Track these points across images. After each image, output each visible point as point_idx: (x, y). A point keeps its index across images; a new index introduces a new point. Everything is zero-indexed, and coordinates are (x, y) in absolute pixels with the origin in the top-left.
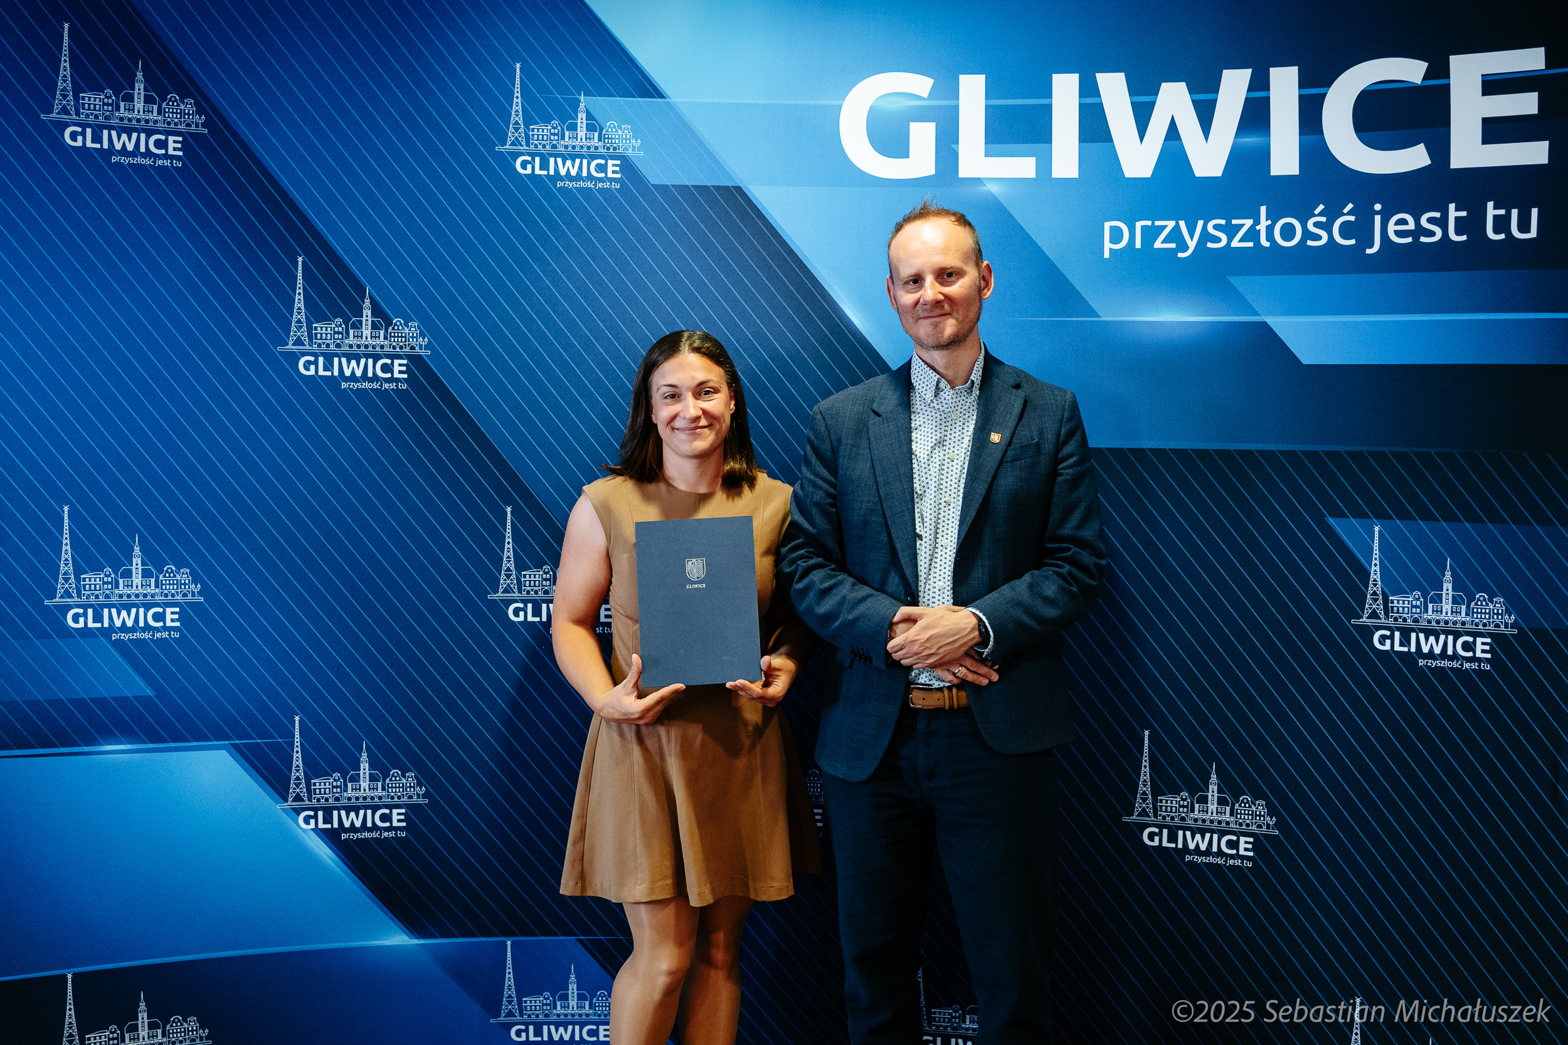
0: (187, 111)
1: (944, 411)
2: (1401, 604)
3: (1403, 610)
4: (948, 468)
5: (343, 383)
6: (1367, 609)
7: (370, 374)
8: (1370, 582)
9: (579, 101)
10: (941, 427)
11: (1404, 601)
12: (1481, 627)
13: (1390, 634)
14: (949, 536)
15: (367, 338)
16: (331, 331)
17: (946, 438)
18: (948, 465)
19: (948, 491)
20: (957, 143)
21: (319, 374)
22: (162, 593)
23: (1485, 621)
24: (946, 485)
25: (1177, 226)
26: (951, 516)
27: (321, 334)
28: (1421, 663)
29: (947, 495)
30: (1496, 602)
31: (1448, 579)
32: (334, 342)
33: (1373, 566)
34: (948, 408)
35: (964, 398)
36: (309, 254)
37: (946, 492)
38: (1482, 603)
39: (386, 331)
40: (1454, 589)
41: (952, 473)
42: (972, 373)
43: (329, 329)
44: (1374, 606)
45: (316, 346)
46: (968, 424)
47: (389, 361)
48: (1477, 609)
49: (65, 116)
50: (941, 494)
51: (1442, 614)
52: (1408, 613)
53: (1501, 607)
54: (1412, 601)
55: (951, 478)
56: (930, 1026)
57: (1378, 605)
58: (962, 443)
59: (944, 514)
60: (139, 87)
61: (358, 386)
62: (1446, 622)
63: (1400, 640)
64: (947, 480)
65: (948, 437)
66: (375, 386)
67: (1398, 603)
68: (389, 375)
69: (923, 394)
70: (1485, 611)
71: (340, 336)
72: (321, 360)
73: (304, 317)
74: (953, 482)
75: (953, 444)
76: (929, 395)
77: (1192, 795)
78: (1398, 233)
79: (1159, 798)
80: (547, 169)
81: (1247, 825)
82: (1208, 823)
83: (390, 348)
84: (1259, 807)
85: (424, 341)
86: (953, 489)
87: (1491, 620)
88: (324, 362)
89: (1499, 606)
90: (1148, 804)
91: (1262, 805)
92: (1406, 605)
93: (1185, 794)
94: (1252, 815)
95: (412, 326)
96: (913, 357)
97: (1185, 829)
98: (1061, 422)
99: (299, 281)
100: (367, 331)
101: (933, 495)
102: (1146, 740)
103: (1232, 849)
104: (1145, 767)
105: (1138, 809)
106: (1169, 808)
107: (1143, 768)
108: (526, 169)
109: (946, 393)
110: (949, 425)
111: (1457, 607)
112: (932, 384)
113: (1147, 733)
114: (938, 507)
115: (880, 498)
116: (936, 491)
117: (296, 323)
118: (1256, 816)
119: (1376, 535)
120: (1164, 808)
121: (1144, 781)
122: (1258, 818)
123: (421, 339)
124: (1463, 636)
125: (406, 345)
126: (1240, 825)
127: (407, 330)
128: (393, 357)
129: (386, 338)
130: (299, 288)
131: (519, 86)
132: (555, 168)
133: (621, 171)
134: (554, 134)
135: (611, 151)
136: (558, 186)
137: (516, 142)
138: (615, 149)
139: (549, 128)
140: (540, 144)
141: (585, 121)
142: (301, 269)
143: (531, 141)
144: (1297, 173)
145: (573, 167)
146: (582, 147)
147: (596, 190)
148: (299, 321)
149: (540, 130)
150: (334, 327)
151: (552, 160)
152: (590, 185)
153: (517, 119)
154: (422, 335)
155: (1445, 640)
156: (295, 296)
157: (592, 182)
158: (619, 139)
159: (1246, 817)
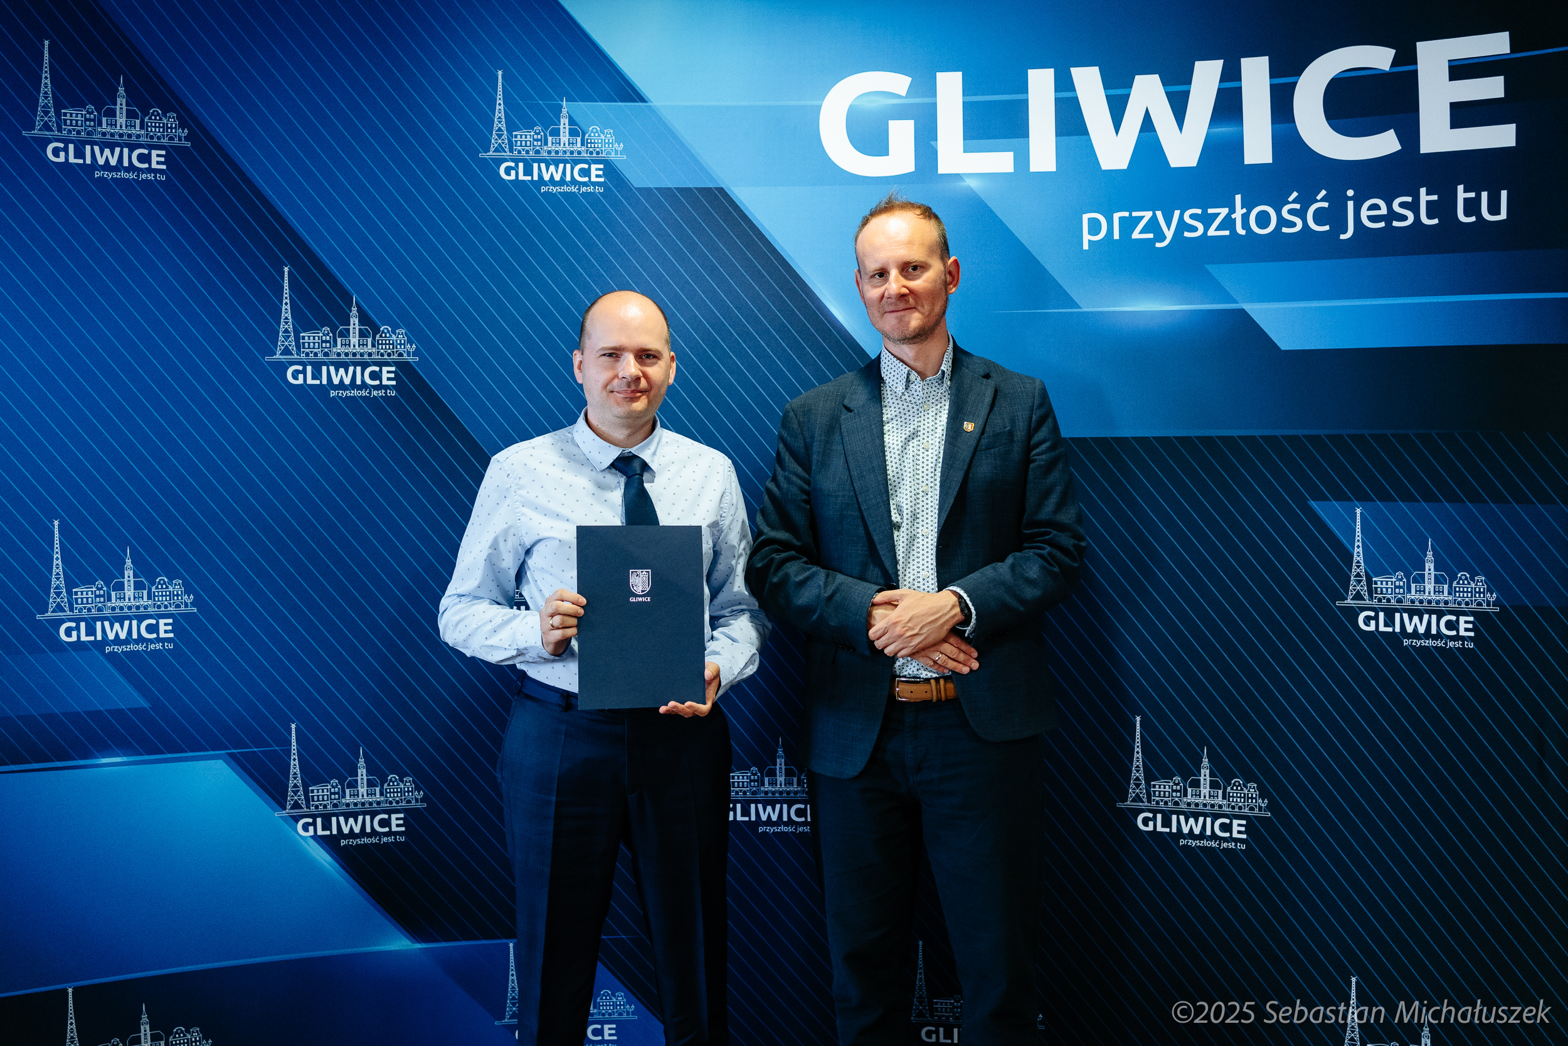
0: (169, 125)
1: (915, 403)
2: (1384, 585)
3: (1387, 591)
4: (923, 458)
5: (331, 392)
6: (1351, 591)
7: (359, 382)
8: (1354, 564)
9: (561, 106)
11: (1387, 582)
12: (1463, 606)
13: (1375, 615)
14: (929, 525)
15: (354, 346)
16: (319, 339)
17: (919, 429)
18: (923, 455)
19: (925, 481)
20: (936, 140)
21: (308, 383)
22: (154, 604)
23: (1467, 599)
24: (923, 475)
25: (1154, 217)
26: (930, 505)
27: (309, 343)
28: (1406, 642)
29: (924, 484)
30: (1478, 580)
31: (1430, 559)
32: (322, 351)
33: (1356, 548)
34: (919, 399)
35: (935, 389)
36: (295, 263)
37: (923, 482)
38: (1463, 582)
39: (374, 338)
40: (1436, 570)
41: (927, 463)
42: (941, 364)
43: (317, 338)
44: (1358, 588)
45: (304, 355)
46: (940, 414)
47: (377, 369)
48: (1460, 587)
49: (46, 133)
50: (918, 484)
51: (1425, 593)
52: (1392, 594)
53: (1483, 585)
54: (1395, 582)
55: (927, 467)
56: (932, 1016)
57: (1362, 586)
58: (936, 433)
59: (923, 504)
60: (121, 103)
61: (347, 394)
62: (1430, 602)
63: (1385, 620)
64: (923, 470)
65: (922, 428)
66: (364, 393)
67: (1382, 584)
68: (377, 382)
69: (893, 388)
70: (1467, 590)
71: (328, 345)
72: (309, 369)
73: (291, 326)
74: (930, 471)
75: (927, 434)
76: (901, 388)
77: (1185, 780)
78: (1371, 218)
79: (1152, 783)
80: (532, 175)
81: (1240, 808)
82: (1201, 807)
83: (378, 355)
84: (1251, 790)
85: (411, 347)
86: (929, 479)
87: (1473, 599)
88: (312, 371)
89: (1481, 584)
90: (1141, 789)
91: (1254, 787)
92: (1389, 586)
93: (1177, 779)
94: (1244, 797)
95: (399, 334)
96: (885, 350)
97: (1178, 813)
98: (1032, 410)
99: (285, 291)
100: (354, 340)
101: (908, 486)
102: (1137, 725)
103: (1225, 832)
104: (1138, 753)
105: (1132, 794)
106: (1162, 793)
107: (1136, 754)
108: (510, 175)
109: (917, 385)
110: (922, 416)
111: (1439, 587)
112: (902, 377)
113: (1138, 719)
114: (915, 497)
115: (855, 492)
116: (912, 481)
117: (283, 333)
118: (1248, 798)
119: (1358, 518)
120: (1157, 793)
121: (1138, 767)
122: (1250, 801)
123: (409, 346)
124: (1446, 615)
125: (393, 352)
126: (1233, 808)
127: (394, 337)
128: (381, 364)
129: (373, 346)
130: (286, 298)
131: (501, 93)
132: (538, 174)
133: (605, 175)
134: (537, 140)
135: (594, 155)
136: (542, 191)
137: (499, 149)
138: (598, 153)
139: (532, 134)
140: (523, 150)
141: (567, 127)
142: (287, 278)
143: (514, 147)
144: (1270, 161)
145: (557, 172)
146: (565, 152)
147: (580, 195)
148: (286, 331)
149: (523, 137)
150: (322, 337)
151: (536, 166)
152: (574, 189)
153: (500, 126)
154: (410, 342)
155: (1429, 620)
156: (282, 306)
157: (575, 187)
158: (602, 143)
159: (1239, 800)
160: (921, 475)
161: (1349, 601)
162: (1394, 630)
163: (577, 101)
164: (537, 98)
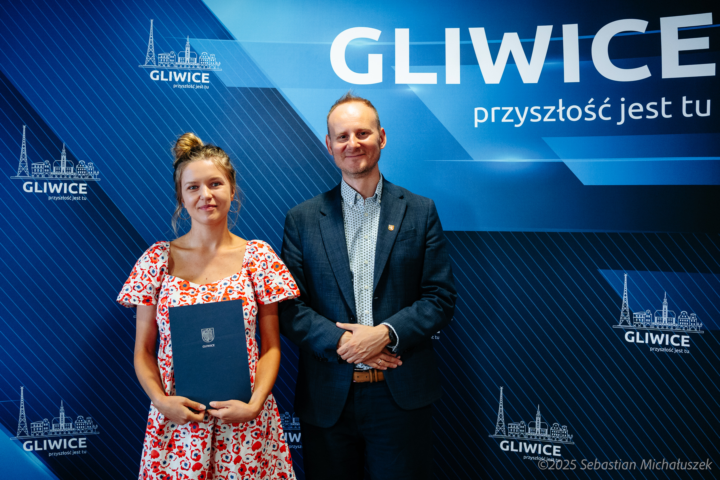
1: (360, 212)
2: (640, 317)
3: (641, 320)
5: (49, 197)
6: (621, 320)
7: (65, 192)
8: (623, 305)
9: (186, 41)
10: (359, 221)
11: (641, 315)
12: (684, 330)
13: (634, 333)
14: (369, 283)
15: (63, 171)
16: (42, 167)
17: (362, 227)
18: (365, 243)
19: (366, 258)
20: (394, 65)
21: (36, 192)
23: (686, 326)
25: (514, 110)
26: (368, 272)
27: (37, 169)
28: (651, 349)
29: (365, 260)
30: (692, 316)
31: (665, 303)
32: (44, 174)
33: (624, 296)
34: (362, 210)
35: (372, 204)
36: (30, 124)
37: (364, 258)
38: (684, 316)
39: (75, 167)
40: (668, 309)
41: (367, 247)
42: (376, 190)
43: (41, 166)
44: (625, 318)
45: (34, 176)
46: (374, 219)
47: (76, 185)
48: (682, 319)
50: (362, 259)
51: (662, 322)
52: (644, 322)
53: (695, 318)
54: (646, 315)
55: (367, 250)
57: (627, 317)
58: (372, 230)
59: (365, 271)
61: (58, 198)
62: (665, 327)
63: (640, 337)
64: (365, 251)
65: (364, 227)
66: (68, 198)
67: (638, 316)
68: (76, 192)
69: (348, 203)
70: (686, 321)
71: (48, 170)
72: (36, 184)
73: (26, 159)
74: (368, 252)
75: (366, 231)
76: (351, 203)
77: (527, 423)
78: (635, 114)
79: (509, 424)
80: (168, 78)
81: (558, 439)
82: (535, 438)
83: (77, 177)
84: (564, 429)
85: (97, 173)
86: (368, 256)
87: (690, 326)
88: (38, 185)
89: (694, 318)
90: (502, 427)
91: (565, 428)
92: (643, 317)
93: (523, 422)
94: (560, 433)
95: (89, 165)
96: (344, 182)
97: (523, 441)
98: (427, 217)
99: (23, 139)
100: (63, 168)
101: (356, 260)
102: (501, 392)
103: (549, 452)
104: (501, 407)
105: (497, 430)
106: (514, 430)
107: (500, 408)
108: (156, 78)
109: (361, 202)
110: (364, 220)
111: (670, 319)
112: (353, 197)
113: (502, 388)
114: (360, 267)
115: (329, 262)
116: (358, 258)
117: (21, 163)
118: (562, 434)
119: (625, 279)
120: (511, 430)
121: (501, 415)
122: (563, 435)
123: (95, 172)
124: (674, 334)
125: (86, 175)
126: (554, 439)
127: (87, 167)
128: (79, 182)
129: (74, 171)
130: (24, 143)
131: (152, 32)
132: (172, 77)
133: (210, 79)
134: (172, 59)
135: (204, 68)
136: (174, 87)
137: (150, 63)
138: (206, 67)
139: (169, 55)
140: (164, 64)
141: (189, 52)
142: (25, 132)
143: (159, 62)
144: (579, 81)
145: (183, 77)
146: (188, 66)
147: (195, 89)
148: (23, 162)
149: (164, 56)
150: (44, 166)
151: (171, 73)
152: (192, 87)
153: (151, 50)
154: (96, 170)
155: (664, 337)
156: (21, 147)
157: (193, 85)
158: (208, 61)
159: (557, 435)
160: (364, 254)
161: (620, 325)
162: (645, 342)
163: (195, 38)
164: (173, 36)
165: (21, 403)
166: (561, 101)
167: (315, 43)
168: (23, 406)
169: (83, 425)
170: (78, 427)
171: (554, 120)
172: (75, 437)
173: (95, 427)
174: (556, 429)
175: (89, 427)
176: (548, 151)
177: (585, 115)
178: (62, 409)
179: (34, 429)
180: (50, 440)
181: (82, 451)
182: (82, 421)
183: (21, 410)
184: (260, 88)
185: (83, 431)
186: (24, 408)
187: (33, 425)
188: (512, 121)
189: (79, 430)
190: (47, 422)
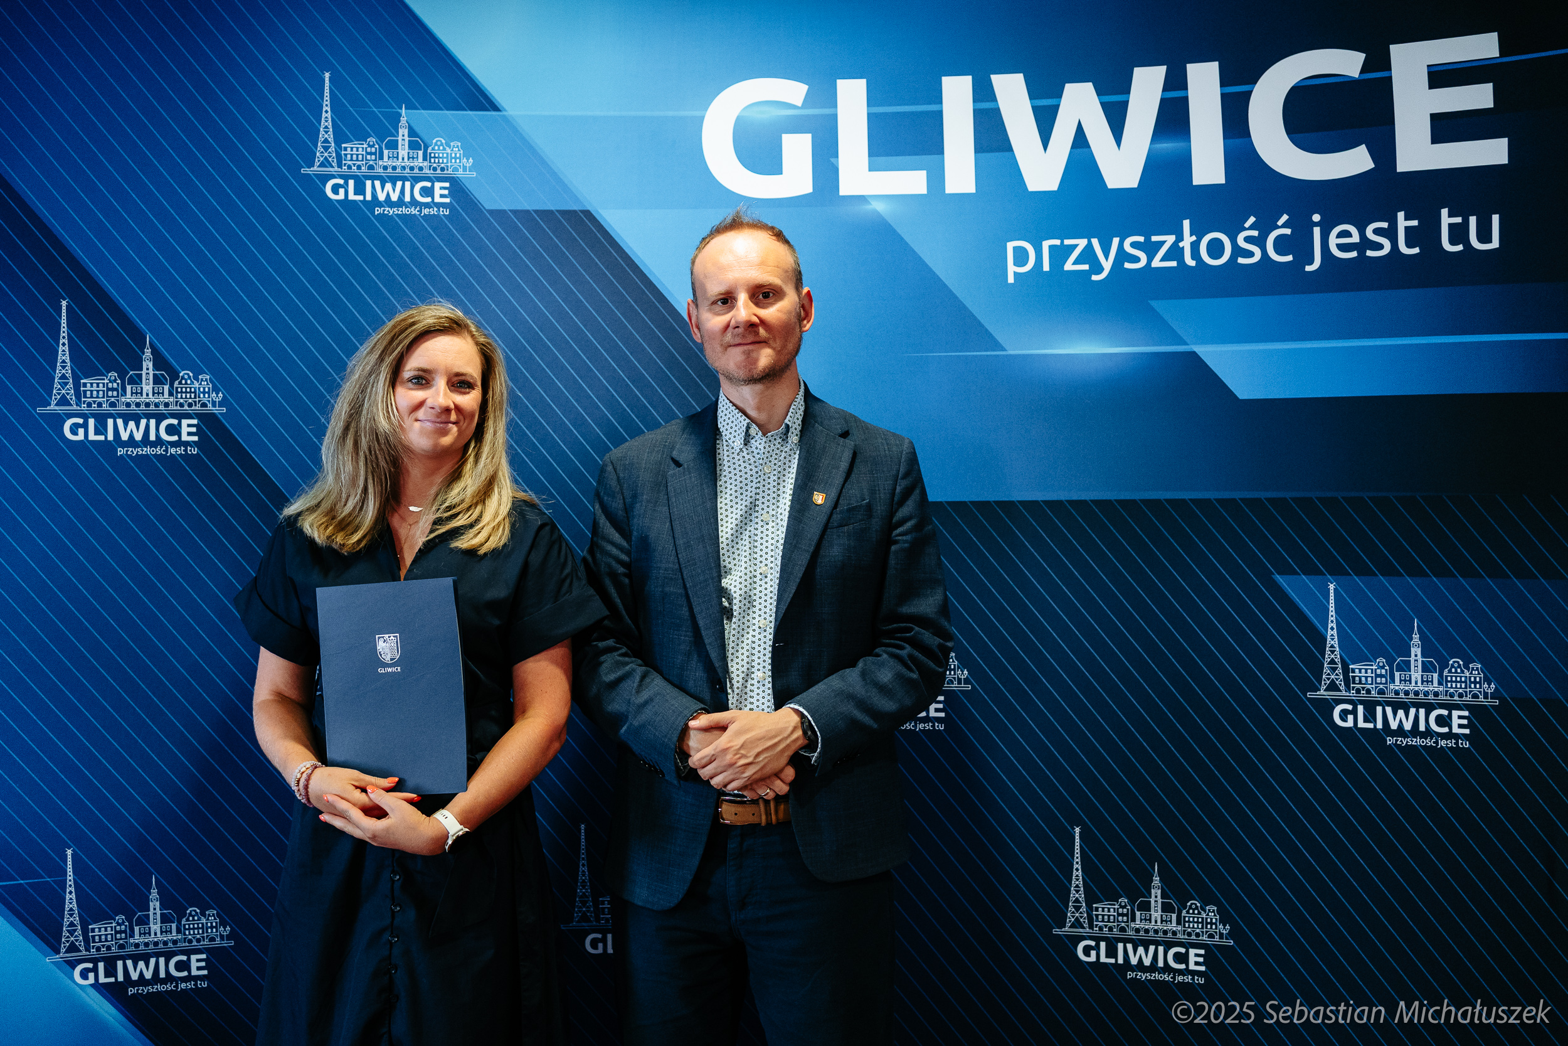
1: (755, 462)
2: (1363, 674)
3: (1366, 680)
4: (762, 532)
5: (119, 449)
6: (1325, 680)
7: (152, 437)
8: (1327, 649)
9: (400, 115)
10: (751, 483)
11: (1366, 670)
12: (1456, 698)
13: (1353, 708)
14: (768, 615)
15: (147, 395)
16: (104, 387)
17: (758, 497)
18: (762, 529)
19: (764, 561)
20: (837, 157)
21: (90, 439)
23: (1461, 691)
24: (761, 553)
25: (1090, 245)
26: (769, 590)
27: (92, 391)
28: (1390, 741)
29: (762, 565)
30: (1473, 668)
31: (1416, 643)
32: (107, 401)
33: (1329, 630)
34: (759, 459)
35: (779, 446)
36: (75, 296)
37: (761, 562)
38: (1456, 670)
39: (172, 385)
40: (1423, 655)
41: (767, 538)
42: (788, 415)
43: (101, 385)
44: (1333, 677)
45: (85, 405)
47: (175, 422)
48: (1451, 676)
50: (755, 565)
51: (1410, 683)
52: (1372, 684)
53: (1479, 674)
54: (1376, 670)
55: (767, 544)
57: (1337, 675)
58: (778, 501)
59: (761, 589)
61: (137, 452)
62: (1417, 693)
63: (1364, 715)
64: (761, 547)
65: (761, 495)
66: (159, 451)
67: (1360, 672)
68: (175, 438)
69: (731, 442)
70: (1461, 679)
71: (115, 393)
72: (91, 422)
73: (70, 372)
74: (769, 549)
75: (767, 503)
76: (738, 443)
77: (1132, 901)
78: (1341, 247)
79: (1094, 905)
80: (364, 193)
81: (1198, 935)
82: (1151, 933)
83: (176, 405)
84: (1210, 914)
85: (217, 396)
86: (769, 558)
87: (1468, 690)
88: (95, 424)
89: (1477, 672)
90: (1081, 913)
91: (1213, 911)
92: (1369, 674)
93: (1124, 900)
94: (1202, 922)
95: (202, 380)
96: (724, 397)
97: (1125, 941)
98: (896, 479)
99: (62, 330)
100: (147, 387)
101: (743, 567)
102: (1077, 837)
103: (1181, 963)
104: (1077, 870)
105: (1070, 919)
106: (1106, 917)
107: (1075, 871)
108: (338, 194)
109: (757, 441)
110: (762, 481)
111: (1427, 675)
112: (741, 430)
113: (1077, 830)
114: (751, 581)
116: (748, 561)
117: (60, 379)
118: (1207, 924)
119: (1331, 595)
120: (1100, 917)
121: (1077, 886)
122: (1209, 926)
123: (214, 395)
124: (1437, 709)
125: (195, 402)
126: (1189, 934)
127: (196, 385)
128: (180, 416)
129: (171, 394)
130: (64, 337)
131: (328, 98)
132: (372, 193)
133: (451, 195)
134: (371, 154)
135: (439, 171)
136: (376, 213)
137: (325, 163)
138: (442, 169)
139: (365, 146)
140: (354, 165)
141: (407, 138)
142: (65, 314)
143: (344, 162)
144: (1223, 182)
145: (394, 190)
146: (404, 168)
147: (421, 217)
148: (63, 377)
149: (355, 149)
150: (107, 383)
151: (369, 183)
152: (414, 211)
153: (326, 136)
154: (216, 390)
155: (1416, 715)
156: (59, 346)
157: (416, 208)
158: (447, 158)
159: (1196, 926)
160: (760, 553)
162: (1375, 726)
163: (418, 109)
164: (371, 105)
165: (69, 883)
166: (1186, 224)
167: (670, 113)
168: (73, 890)
169: (198, 928)
170: (189, 932)
171: (1174, 264)
172: (182, 953)
173: (225, 930)
174: (1193, 913)
175: (212, 932)
176: (1163, 329)
177: (1238, 251)
178: (154, 893)
179: (97, 938)
180: (130, 961)
181: (199, 982)
182: (196, 918)
183: (67, 898)
184: (557, 211)
185: (198, 941)
186: (73, 894)
187: (93, 930)
188: (1086, 267)
189: (190, 937)
190: (123, 922)
